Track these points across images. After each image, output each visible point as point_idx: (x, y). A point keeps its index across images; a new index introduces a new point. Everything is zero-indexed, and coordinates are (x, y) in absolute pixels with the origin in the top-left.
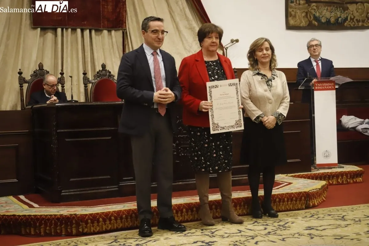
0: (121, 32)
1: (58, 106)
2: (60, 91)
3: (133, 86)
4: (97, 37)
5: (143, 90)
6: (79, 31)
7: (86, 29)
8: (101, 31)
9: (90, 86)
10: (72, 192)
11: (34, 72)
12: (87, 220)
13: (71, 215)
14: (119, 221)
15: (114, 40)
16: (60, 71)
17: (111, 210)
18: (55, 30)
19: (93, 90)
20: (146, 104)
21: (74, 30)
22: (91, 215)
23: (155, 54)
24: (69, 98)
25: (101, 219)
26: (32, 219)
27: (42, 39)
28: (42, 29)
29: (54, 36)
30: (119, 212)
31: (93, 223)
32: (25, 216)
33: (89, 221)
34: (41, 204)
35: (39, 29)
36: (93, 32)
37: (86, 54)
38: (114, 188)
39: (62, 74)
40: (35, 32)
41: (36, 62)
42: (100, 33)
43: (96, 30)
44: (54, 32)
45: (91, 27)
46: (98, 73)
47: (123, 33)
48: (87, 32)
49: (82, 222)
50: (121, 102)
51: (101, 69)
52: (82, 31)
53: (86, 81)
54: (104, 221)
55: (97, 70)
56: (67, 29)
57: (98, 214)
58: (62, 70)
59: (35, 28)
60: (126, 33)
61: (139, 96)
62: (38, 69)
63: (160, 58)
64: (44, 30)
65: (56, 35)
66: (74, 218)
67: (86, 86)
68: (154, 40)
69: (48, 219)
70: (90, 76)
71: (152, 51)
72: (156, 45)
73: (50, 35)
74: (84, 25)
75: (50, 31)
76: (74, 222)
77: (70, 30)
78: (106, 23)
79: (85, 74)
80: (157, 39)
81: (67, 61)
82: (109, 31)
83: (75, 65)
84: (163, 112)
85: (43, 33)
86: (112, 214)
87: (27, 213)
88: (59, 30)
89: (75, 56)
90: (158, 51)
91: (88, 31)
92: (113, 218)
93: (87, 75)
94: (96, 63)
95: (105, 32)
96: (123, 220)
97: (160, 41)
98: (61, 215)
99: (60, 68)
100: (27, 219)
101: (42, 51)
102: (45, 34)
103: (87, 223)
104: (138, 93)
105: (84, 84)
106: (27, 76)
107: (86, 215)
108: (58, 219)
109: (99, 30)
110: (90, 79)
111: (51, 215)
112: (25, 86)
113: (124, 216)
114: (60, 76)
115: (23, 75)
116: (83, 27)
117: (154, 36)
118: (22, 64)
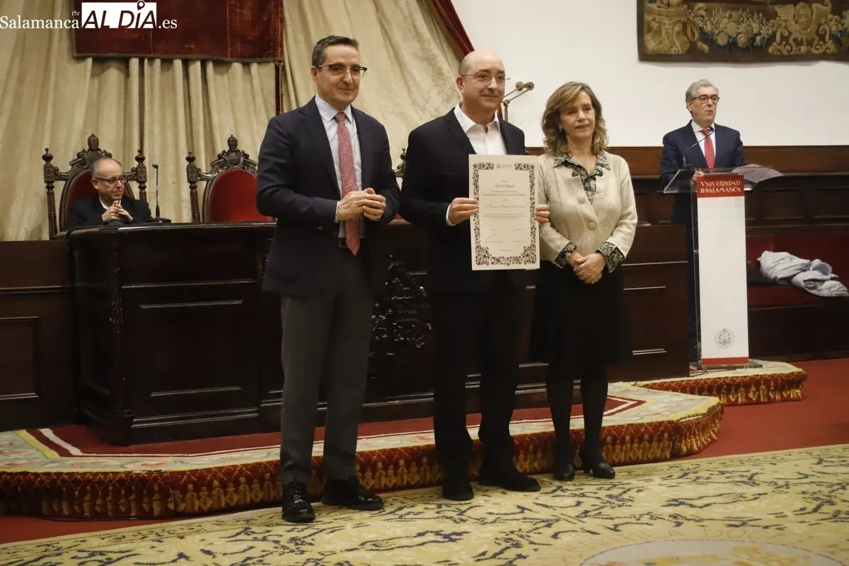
0: (272, 66)
2: (137, 197)
4: (219, 78)
6: (178, 64)
7: (194, 60)
8: (229, 64)
9: (202, 185)
10: (154, 422)
11: (79, 155)
12: (185, 484)
13: (150, 473)
14: (256, 486)
15: (256, 83)
16: (136, 154)
17: (239, 463)
18: (126, 62)
19: (209, 196)
20: (320, 229)
21: (167, 63)
22: (194, 472)
23: (341, 117)
25: (216, 483)
26: (63, 481)
27: (96, 82)
28: (95, 60)
29: (122, 76)
30: (255, 468)
31: (197, 489)
33: (190, 486)
34: (87, 448)
35: (90, 61)
36: (210, 67)
37: (194, 116)
38: (249, 413)
39: (140, 159)
40: (82, 65)
41: (83, 133)
42: (224, 69)
43: (217, 63)
44: (122, 67)
45: (205, 56)
46: (220, 157)
47: (277, 68)
48: (196, 68)
49: (173, 488)
51: (227, 149)
52: (186, 64)
53: (194, 175)
54: (224, 485)
55: (219, 151)
56: (151, 60)
57: (209, 470)
58: (141, 151)
59: (80, 58)
60: (284, 68)
61: (303, 210)
62: (87, 148)
63: (351, 127)
64: (100, 61)
65: (127, 74)
66: (155, 479)
67: (193, 187)
68: (335, 85)
69: (100, 483)
70: (203, 164)
71: (334, 112)
73: (113, 74)
74: (190, 51)
75: (113, 64)
76: (156, 488)
77: (158, 62)
78: (238, 46)
79: (191, 159)
80: (343, 86)
81: (152, 132)
82: (246, 65)
84: (355, 246)
85: (98, 69)
86: (241, 472)
87: (53, 468)
88: (134, 63)
89: (169, 119)
90: (348, 112)
91: (198, 64)
92: (242, 479)
93: (196, 162)
94: (217, 137)
95: (237, 67)
96: (266, 485)
97: (349, 87)
98: (128, 473)
99: (136, 147)
100: (53, 482)
101: (95, 109)
102: (103, 71)
103: (184, 491)
105: (190, 181)
106: (63, 164)
107: (183, 473)
108: (121, 481)
109: (222, 64)
110: (204, 171)
111: (105, 474)
112: (59, 186)
113: (269, 475)
114: (136, 164)
115: (52, 162)
116: (188, 57)
117: (334, 77)
118: (53, 138)
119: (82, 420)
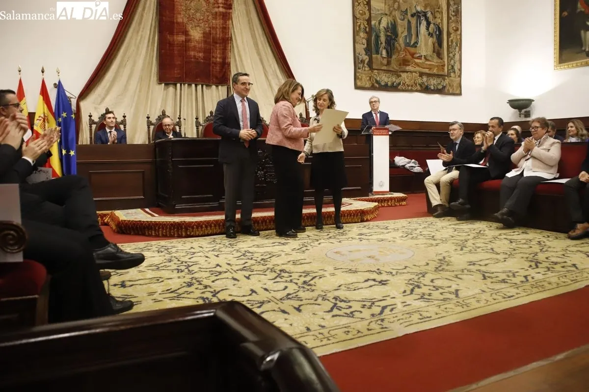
0: (226, 87)
1: (173, 140)
2: (178, 131)
3: (225, 125)
4: (207, 91)
5: (232, 128)
6: (193, 86)
7: (199, 84)
8: (211, 86)
9: (201, 128)
10: (183, 206)
11: (159, 117)
12: (193, 226)
13: (181, 222)
14: (217, 227)
15: (220, 93)
16: (178, 117)
17: (212, 220)
18: (175, 85)
19: (203, 131)
20: (234, 139)
21: (190, 85)
22: (196, 222)
23: (243, 101)
24: (183, 136)
25: (204, 226)
26: (153, 224)
27: (165, 92)
28: (166, 84)
29: (174, 90)
30: (217, 221)
31: (197, 228)
32: (147, 221)
33: (195, 227)
34: (160, 214)
35: (163, 84)
36: (204, 87)
37: (198, 103)
38: (216, 204)
39: (179, 118)
40: (160, 86)
41: (160, 109)
42: (209, 88)
43: (207, 86)
44: (174, 87)
45: (203, 83)
46: (207, 118)
47: (228, 88)
48: (199, 87)
49: (189, 227)
50: (219, 138)
51: (210, 115)
52: (196, 86)
53: (198, 124)
54: (206, 227)
55: (207, 116)
56: (184, 84)
57: (201, 222)
58: (180, 116)
59: (160, 84)
60: (230, 87)
61: (229, 132)
62: (161, 114)
63: (246, 104)
64: (167, 85)
65: (176, 89)
66: (183, 224)
67: (197, 128)
68: (243, 90)
69: (165, 224)
70: (201, 121)
71: (241, 99)
72: (244, 93)
73: (171, 89)
74: (198, 81)
75: (172, 86)
76: (183, 227)
77: (186, 85)
78: (214, 80)
79: (197, 119)
80: (245, 90)
81: (184, 109)
82: (217, 86)
83: (190, 113)
84: (247, 145)
85: (166, 87)
86: (212, 222)
87: (149, 220)
88: (178, 85)
89: (190, 104)
90: (245, 98)
91: (200, 86)
92: (213, 225)
93: (199, 120)
94: (206, 111)
95: (214, 87)
96: (221, 227)
97: (247, 90)
98: (174, 222)
99: (178, 114)
100: (149, 224)
101: (165, 101)
102: (168, 88)
103: (193, 228)
104: (228, 130)
105: (197, 126)
106: (153, 120)
107: (193, 222)
108: (172, 224)
109: (208, 86)
110: (201, 123)
111: (167, 222)
112: (152, 127)
113: (221, 224)
114: (178, 120)
115: (150, 119)
116: (197, 83)
117: (243, 87)
118: (150, 111)
119: (159, 206)
